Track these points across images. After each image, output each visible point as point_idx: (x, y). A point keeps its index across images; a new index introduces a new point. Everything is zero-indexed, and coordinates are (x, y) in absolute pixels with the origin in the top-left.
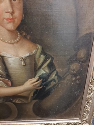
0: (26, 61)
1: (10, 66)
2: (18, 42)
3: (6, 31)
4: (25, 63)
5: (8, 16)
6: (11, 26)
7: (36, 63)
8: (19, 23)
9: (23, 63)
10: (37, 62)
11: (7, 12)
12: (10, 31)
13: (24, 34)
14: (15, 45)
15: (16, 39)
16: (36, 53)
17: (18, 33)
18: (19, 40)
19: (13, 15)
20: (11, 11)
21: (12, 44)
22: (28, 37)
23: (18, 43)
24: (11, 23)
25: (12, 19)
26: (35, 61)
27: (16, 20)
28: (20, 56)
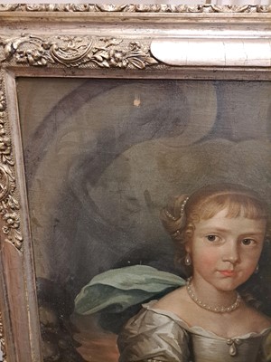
0: (241, 348)
1: (203, 353)
2: (232, 310)
3: (215, 290)
4: (237, 350)
5: (225, 266)
6: (226, 283)
7: (262, 353)
8: (245, 280)
9: (232, 350)
10: (265, 352)
11: (224, 261)
12: (221, 291)
13: (250, 298)
14: (226, 315)
15: (230, 305)
16: (267, 335)
17: (238, 297)
18: (237, 308)
19: (238, 266)
20: (236, 259)
21: (220, 313)
22: (258, 305)
23: (233, 313)
24: (229, 278)
25: (232, 272)
26: (261, 349)
27: (240, 274)
28: (229, 336)
